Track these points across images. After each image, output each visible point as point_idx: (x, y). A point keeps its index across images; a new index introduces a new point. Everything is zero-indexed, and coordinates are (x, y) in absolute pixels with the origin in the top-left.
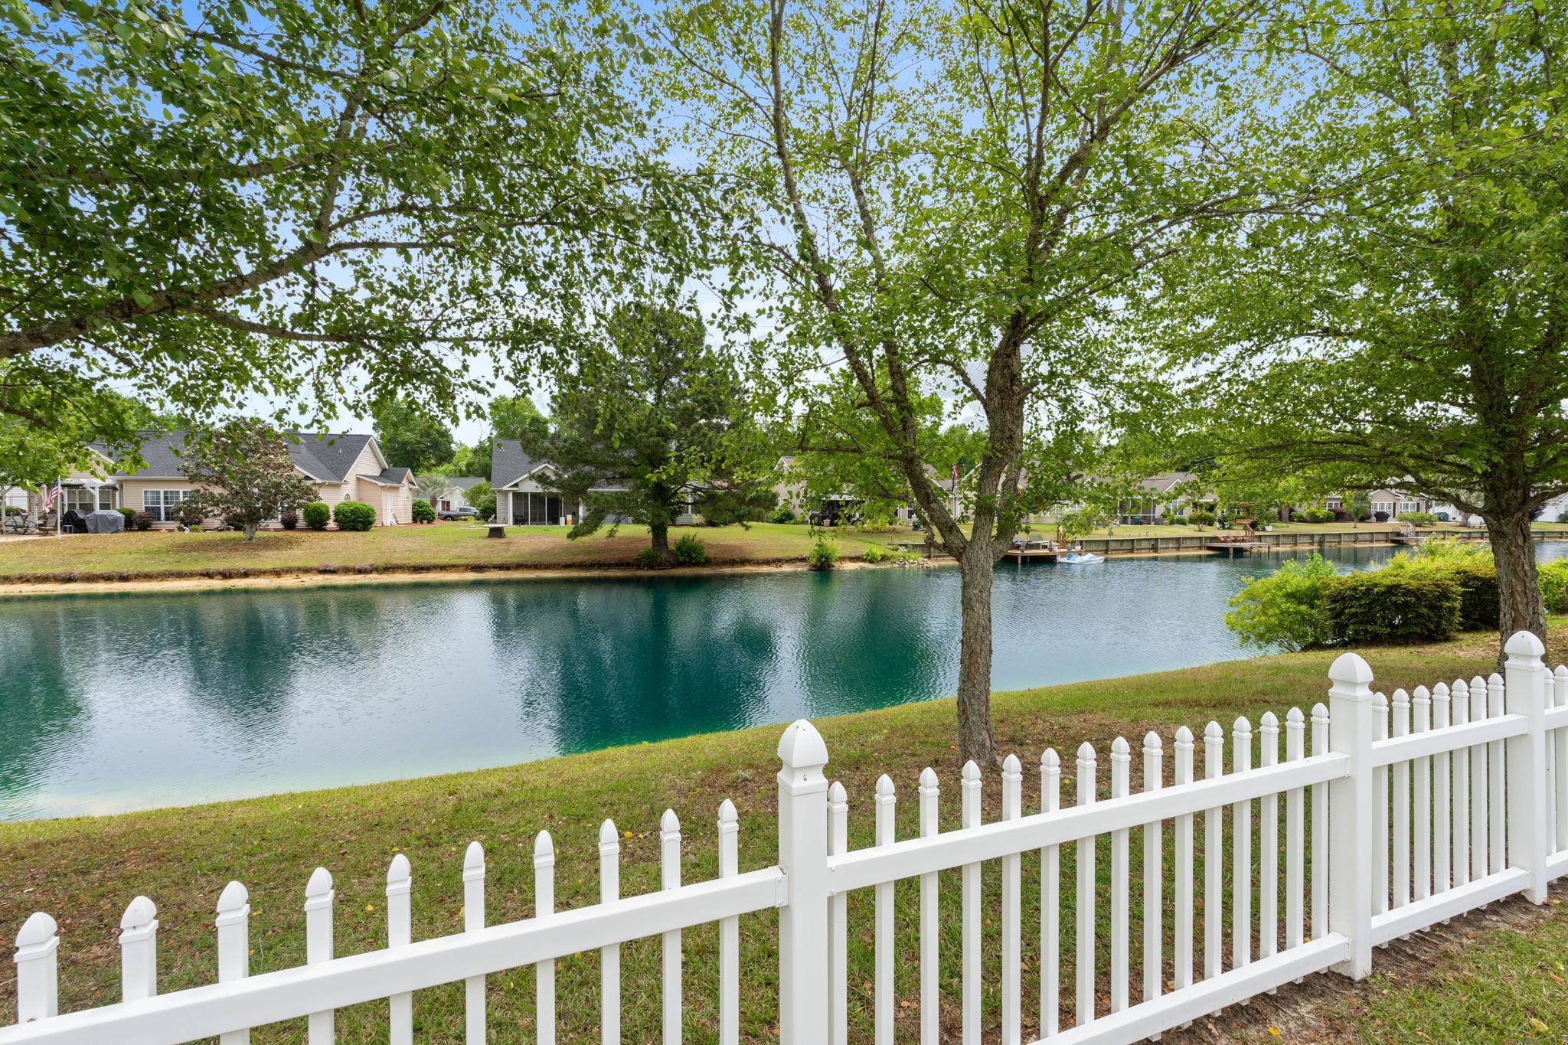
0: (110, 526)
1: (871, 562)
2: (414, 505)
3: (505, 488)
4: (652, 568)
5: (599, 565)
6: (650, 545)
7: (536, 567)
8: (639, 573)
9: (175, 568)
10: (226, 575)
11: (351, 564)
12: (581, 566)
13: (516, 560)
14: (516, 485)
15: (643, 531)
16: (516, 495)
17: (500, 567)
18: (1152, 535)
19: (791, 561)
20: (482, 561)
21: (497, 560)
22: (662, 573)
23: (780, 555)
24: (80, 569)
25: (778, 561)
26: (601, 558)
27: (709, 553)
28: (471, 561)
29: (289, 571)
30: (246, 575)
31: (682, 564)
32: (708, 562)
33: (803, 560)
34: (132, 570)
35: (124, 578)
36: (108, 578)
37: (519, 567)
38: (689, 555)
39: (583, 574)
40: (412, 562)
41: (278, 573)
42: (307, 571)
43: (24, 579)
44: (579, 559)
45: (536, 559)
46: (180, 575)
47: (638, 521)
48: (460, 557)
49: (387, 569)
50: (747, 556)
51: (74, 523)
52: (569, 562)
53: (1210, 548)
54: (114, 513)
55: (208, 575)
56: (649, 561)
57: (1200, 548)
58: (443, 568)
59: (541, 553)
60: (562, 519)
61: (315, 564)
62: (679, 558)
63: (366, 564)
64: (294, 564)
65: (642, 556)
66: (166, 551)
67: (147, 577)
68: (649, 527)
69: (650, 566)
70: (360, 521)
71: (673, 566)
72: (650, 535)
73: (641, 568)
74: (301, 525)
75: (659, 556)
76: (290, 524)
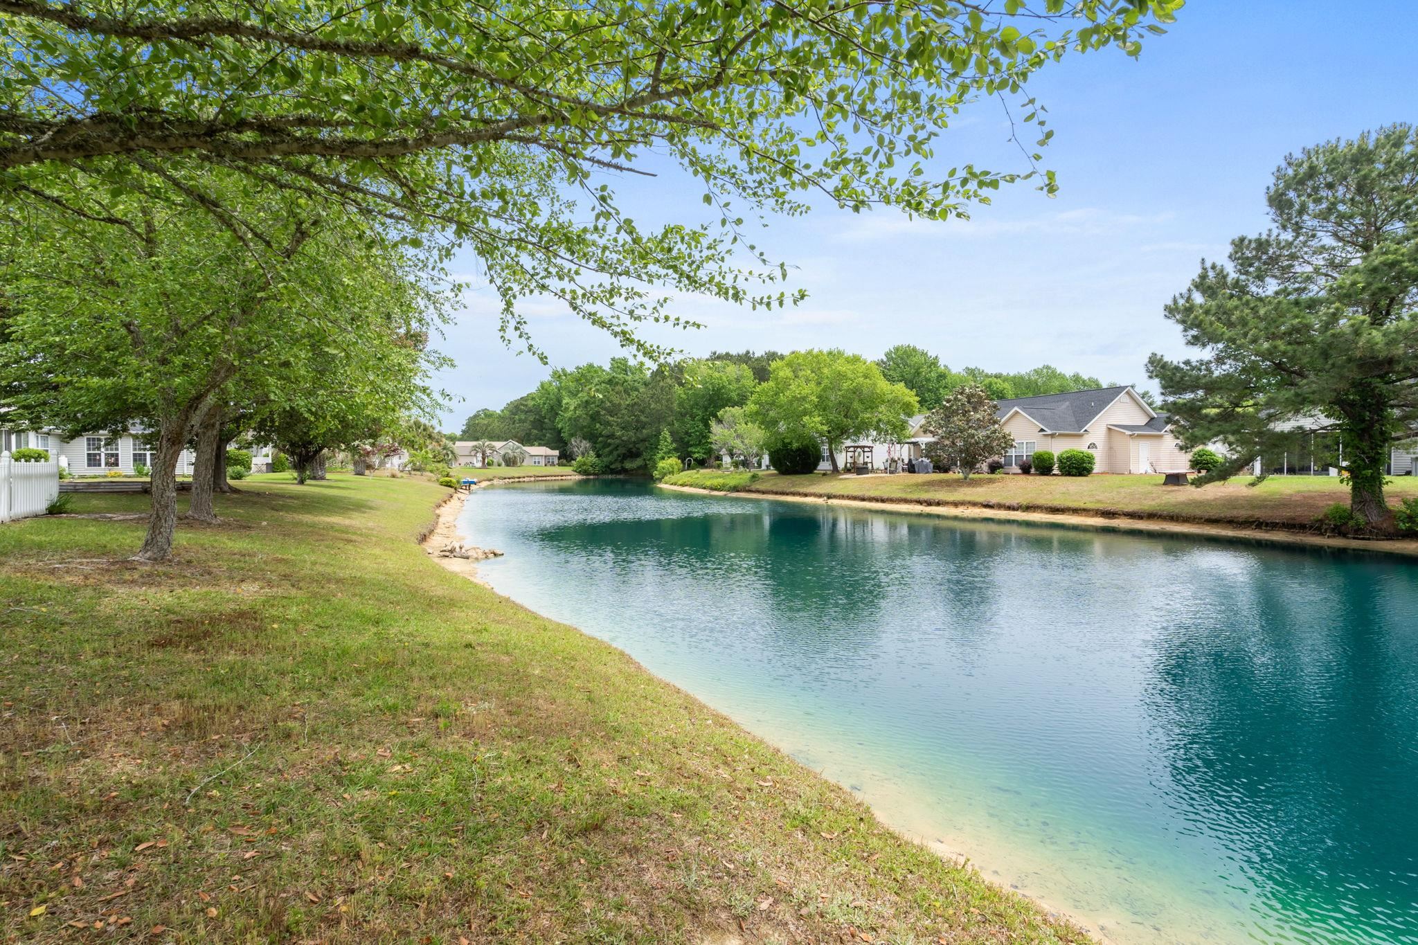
0: (924, 469)
4: (1341, 535)
5: (1259, 524)
6: (1349, 502)
7: (1173, 518)
9: (905, 496)
10: (929, 503)
12: (1231, 522)
13: (1153, 509)
15: (1334, 483)
17: (1132, 515)
20: (1116, 507)
21: (1132, 508)
24: (870, 494)
26: (1264, 515)
28: (1104, 506)
29: (962, 503)
30: (938, 504)
34: (885, 496)
35: (883, 501)
36: (876, 500)
37: (1151, 516)
41: (956, 504)
42: (974, 504)
43: (849, 498)
44: (1231, 513)
45: (1176, 510)
46: (906, 501)
49: (1028, 508)
52: (1216, 516)
55: (919, 502)
56: (1338, 524)
61: (981, 499)
62: (1402, 526)
63: (1014, 503)
64: (968, 498)
65: (1326, 516)
66: (917, 485)
67: (891, 500)
68: (1346, 474)
69: (1339, 531)
70: (1077, 467)
71: (1390, 537)
72: (1347, 488)
73: (1322, 534)
74: (1033, 471)
75: (1361, 519)
76: (1026, 470)
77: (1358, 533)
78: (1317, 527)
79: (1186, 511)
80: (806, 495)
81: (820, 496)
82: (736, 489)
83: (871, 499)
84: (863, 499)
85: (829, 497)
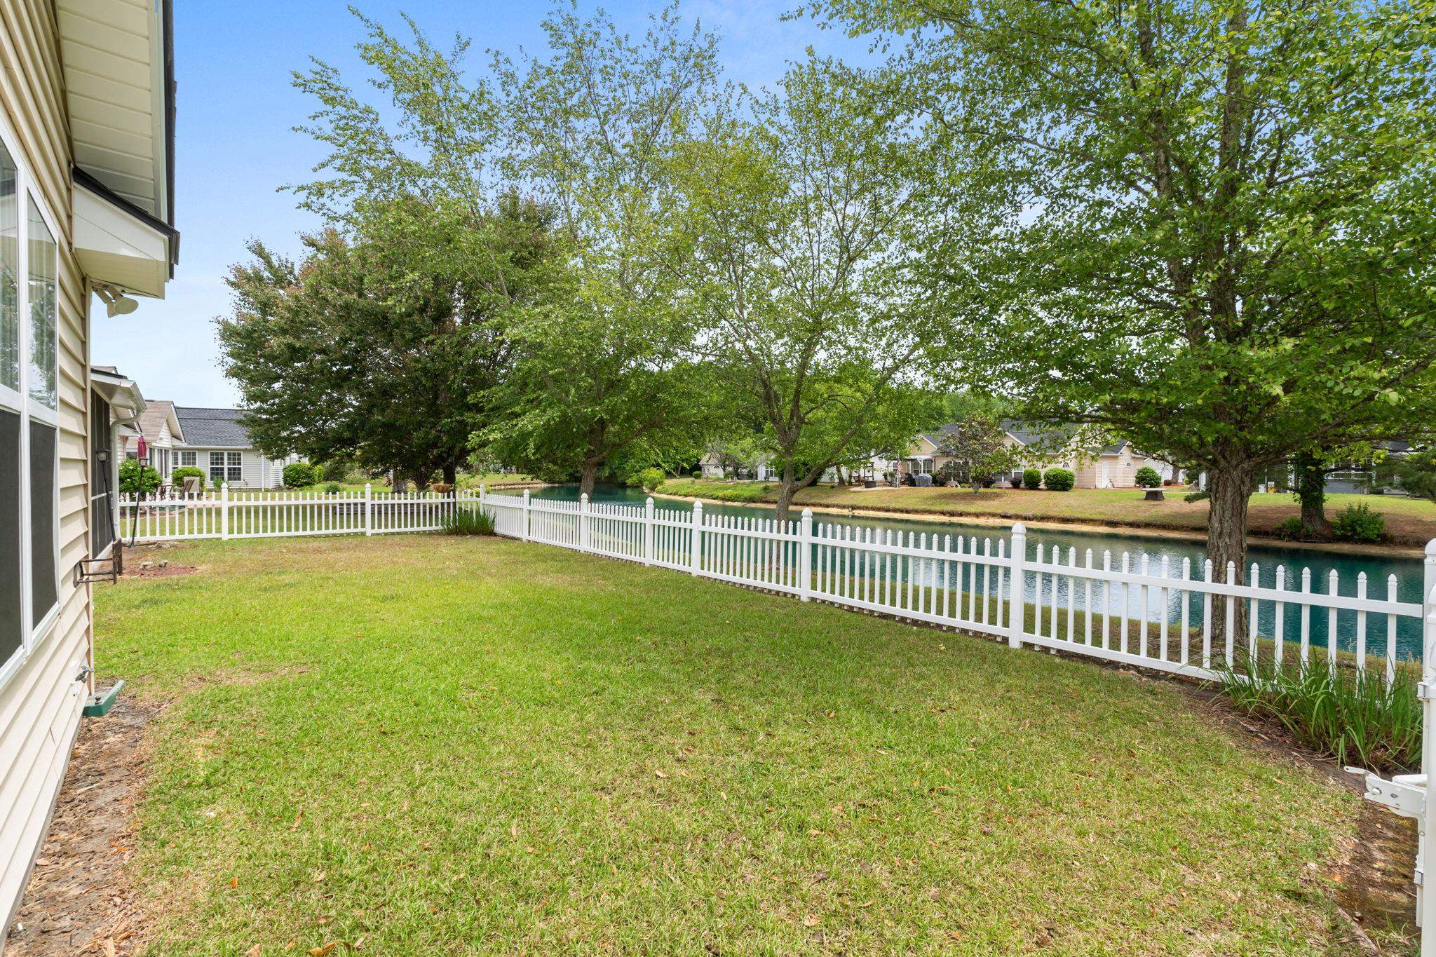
0: (924, 483)
4: (1296, 540)
6: (1299, 516)
7: (1164, 527)
8: (1280, 543)
9: (928, 508)
10: (952, 514)
11: (1020, 513)
13: (1148, 520)
15: (1288, 500)
17: (1131, 525)
20: (1117, 518)
21: (1130, 519)
22: (1307, 546)
24: (893, 505)
28: (1107, 517)
30: (961, 515)
31: (1344, 539)
32: (1385, 540)
34: (910, 507)
35: (908, 512)
36: (901, 511)
38: (1354, 530)
40: (1061, 515)
41: (977, 515)
42: (994, 515)
43: (873, 509)
45: (1166, 521)
46: (930, 512)
47: (1281, 487)
48: (1101, 514)
51: (910, 481)
54: (929, 476)
55: (943, 513)
56: (1293, 531)
59: (1178, 515)
61: (999, 511)
62: (1338, 533)
63: (1030, 514)
64: (987, 510)
65: (1284, 525)
66: (932, 498)
67: (916, 512)
68: (1298, 496)
69: (1294, 537)
70: (1060, 483)
71: (1329, 541)
72: (1299, 504)
73: (1280, 539)
74: (1022, 485)
75: (1310, 528)
76: (1016, 485)
77: (1308, 538)
78: (1278, 534)
79: (1175, 522)
80: (828, 506)
81: (844, 507)
82: (752, 500)
83: (895, 510)
84: (887, 510)
85: (854, 508)
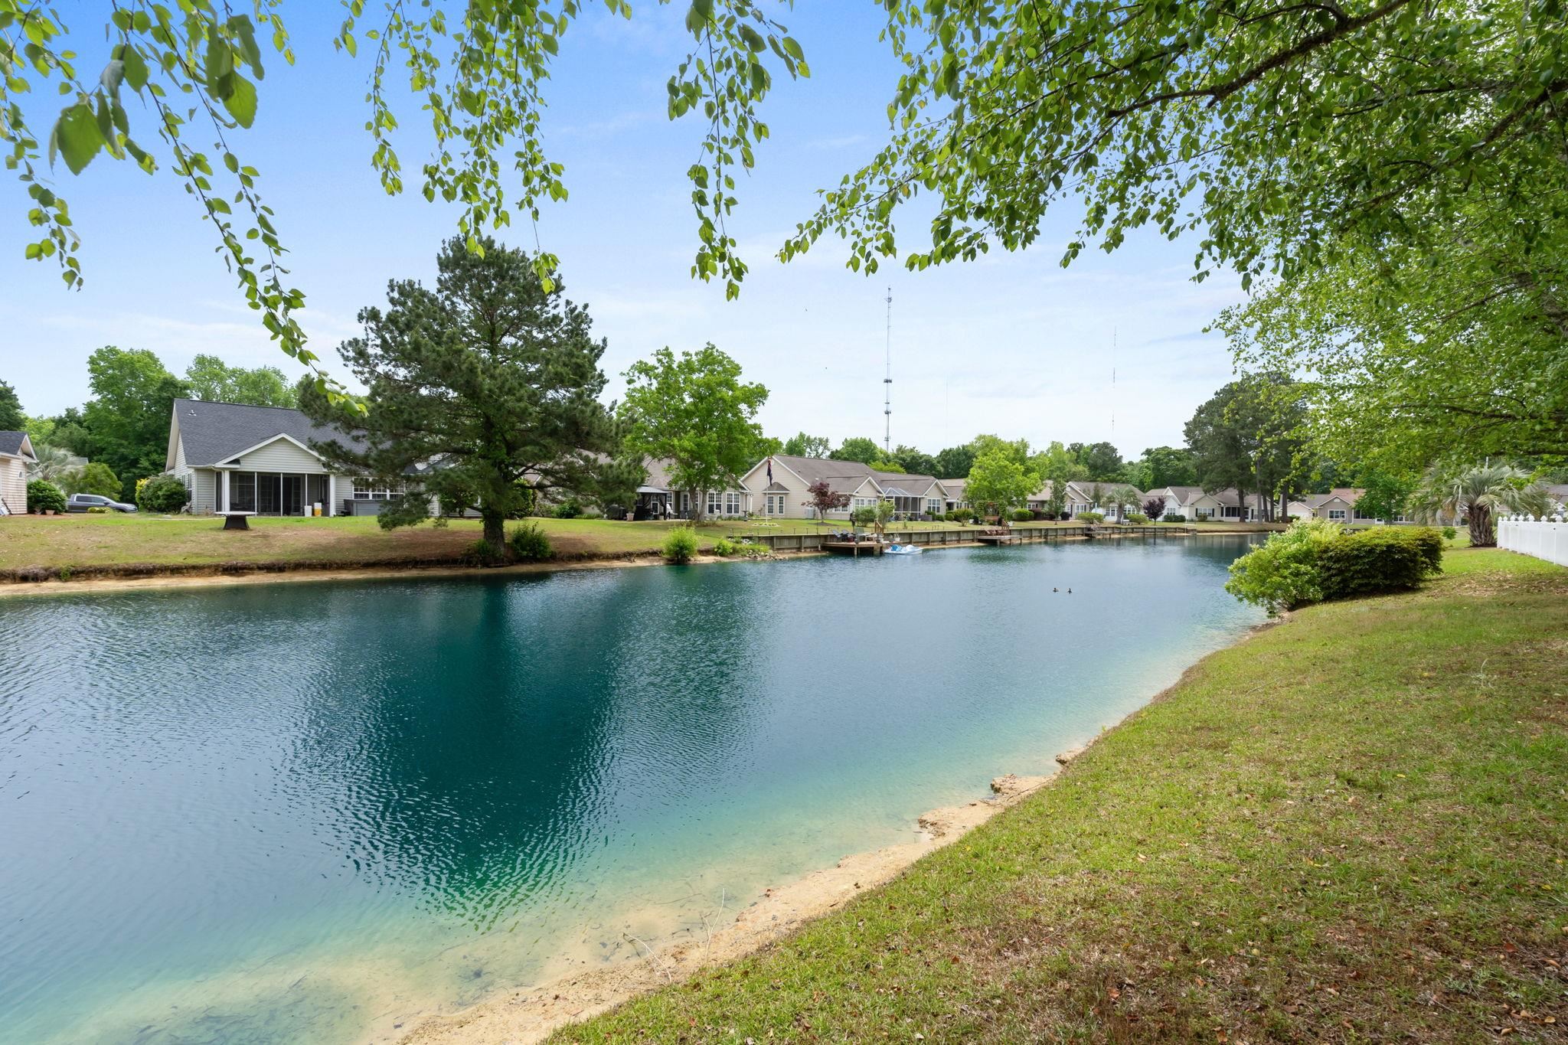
1: (722, 555)
2: (29, 487)
3: (220, 465)
4: (486, 565)
5: (415, 563)
6: (482, 539)
8: (472, 571)
12: (390, 564)
13: (293, 558)
14: (237, 461)
16: (234, 474)
17: (270, 568)
18: (941, 529)
19: (642, 555)
20: (241, 560)
21: (264, 559)
22: (502, 570)
23: (631, 549)
25: (628, 556)
26: (416, 554)
27: (552, 547)
28: (223, 561)
31: (521, 560)
32: (552, 557)
33: (654, 554)
37: (298, 567)
38: (530, 549)
39: (397, 575)
44: (385, 555)
45: (322, 556)
48: (198, 555)
49: (77, 573)
50: (594, 550)
52: (373, 560)
53: (980, 541)
56: (481, 556)
57: (973, 540)
58: (176, 571)
59: (326, 549)
60: (308, 509)
65: (475, 551)
69: (485, 563)
71: (512, 563)
